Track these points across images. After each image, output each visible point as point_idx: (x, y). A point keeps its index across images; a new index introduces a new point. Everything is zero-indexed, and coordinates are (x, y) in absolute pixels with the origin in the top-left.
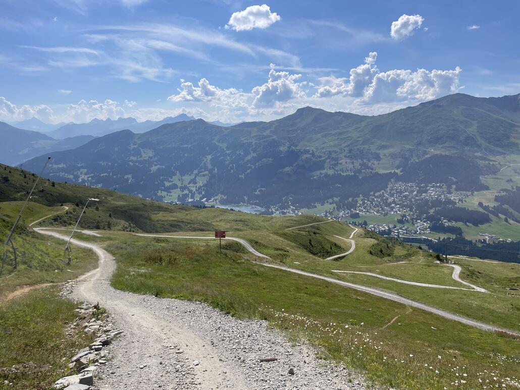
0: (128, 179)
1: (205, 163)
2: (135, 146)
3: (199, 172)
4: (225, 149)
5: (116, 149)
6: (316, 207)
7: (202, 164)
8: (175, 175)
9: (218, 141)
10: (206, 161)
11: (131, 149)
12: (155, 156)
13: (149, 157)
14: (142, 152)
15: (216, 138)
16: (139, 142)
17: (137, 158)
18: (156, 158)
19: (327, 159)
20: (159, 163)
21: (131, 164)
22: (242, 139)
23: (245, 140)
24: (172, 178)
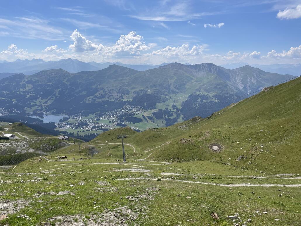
0: (13, 101)
1: (55, 93)
2: (24, 83)
3: (51, 98)
4: (68, 86)
5: (14, 84)
6: (89, 116)
7: (54, 94)
8: (38, 99)
9: (66, 81)
10: (57, 92)
11: (21, 84)
12: (32, 89)
13: (29, 89)
14: (27, 86)
15: (66, 79)
16: (27, 80)
17: (23, 90)
18: (32, 90)
19: (108, 93)
20: (33, 92)
21: (18, 93)
22: (78, 81)
23: (79, 81)
24: (36, 100)
